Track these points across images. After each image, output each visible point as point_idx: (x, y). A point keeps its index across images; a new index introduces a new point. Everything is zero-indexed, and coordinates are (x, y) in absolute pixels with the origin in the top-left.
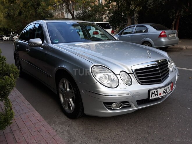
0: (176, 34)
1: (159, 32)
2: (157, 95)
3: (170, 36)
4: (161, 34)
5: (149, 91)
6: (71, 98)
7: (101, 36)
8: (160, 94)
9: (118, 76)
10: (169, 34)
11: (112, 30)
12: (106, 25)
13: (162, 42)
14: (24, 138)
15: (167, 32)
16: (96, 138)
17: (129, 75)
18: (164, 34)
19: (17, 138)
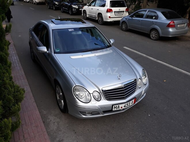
0: (186, 24)
1: (168, 22)
2: (119, 108)
3: (179, 26)
4: (169, 23)
5: (113, 105)
6: (62, 100)
7: (115, 14)
8: (122, 107)
9: (92, 95)
10: (178, 24)
11: (126, 8)
12: (121, 2)
13: (169, 32)
14: (27, 131)
15: (176, 22)
16: (74, 131)
17: (100, 94)
18: (173, 24)
19: (24, 130)
